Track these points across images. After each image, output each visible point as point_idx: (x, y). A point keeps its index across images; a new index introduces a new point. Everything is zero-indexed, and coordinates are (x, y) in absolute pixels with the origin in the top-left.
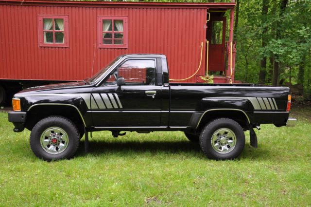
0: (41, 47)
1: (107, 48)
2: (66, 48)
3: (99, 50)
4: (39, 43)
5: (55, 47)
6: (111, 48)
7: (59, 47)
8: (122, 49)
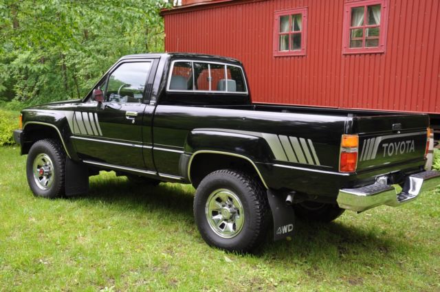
0: (276, 57)
1: (355, 55)
2: (302, 56)
3: (343, 57)
4: (274, 52)
5: (291, 56)
6: (360, 54)
7: (294, 56)
8: (376, 54)
